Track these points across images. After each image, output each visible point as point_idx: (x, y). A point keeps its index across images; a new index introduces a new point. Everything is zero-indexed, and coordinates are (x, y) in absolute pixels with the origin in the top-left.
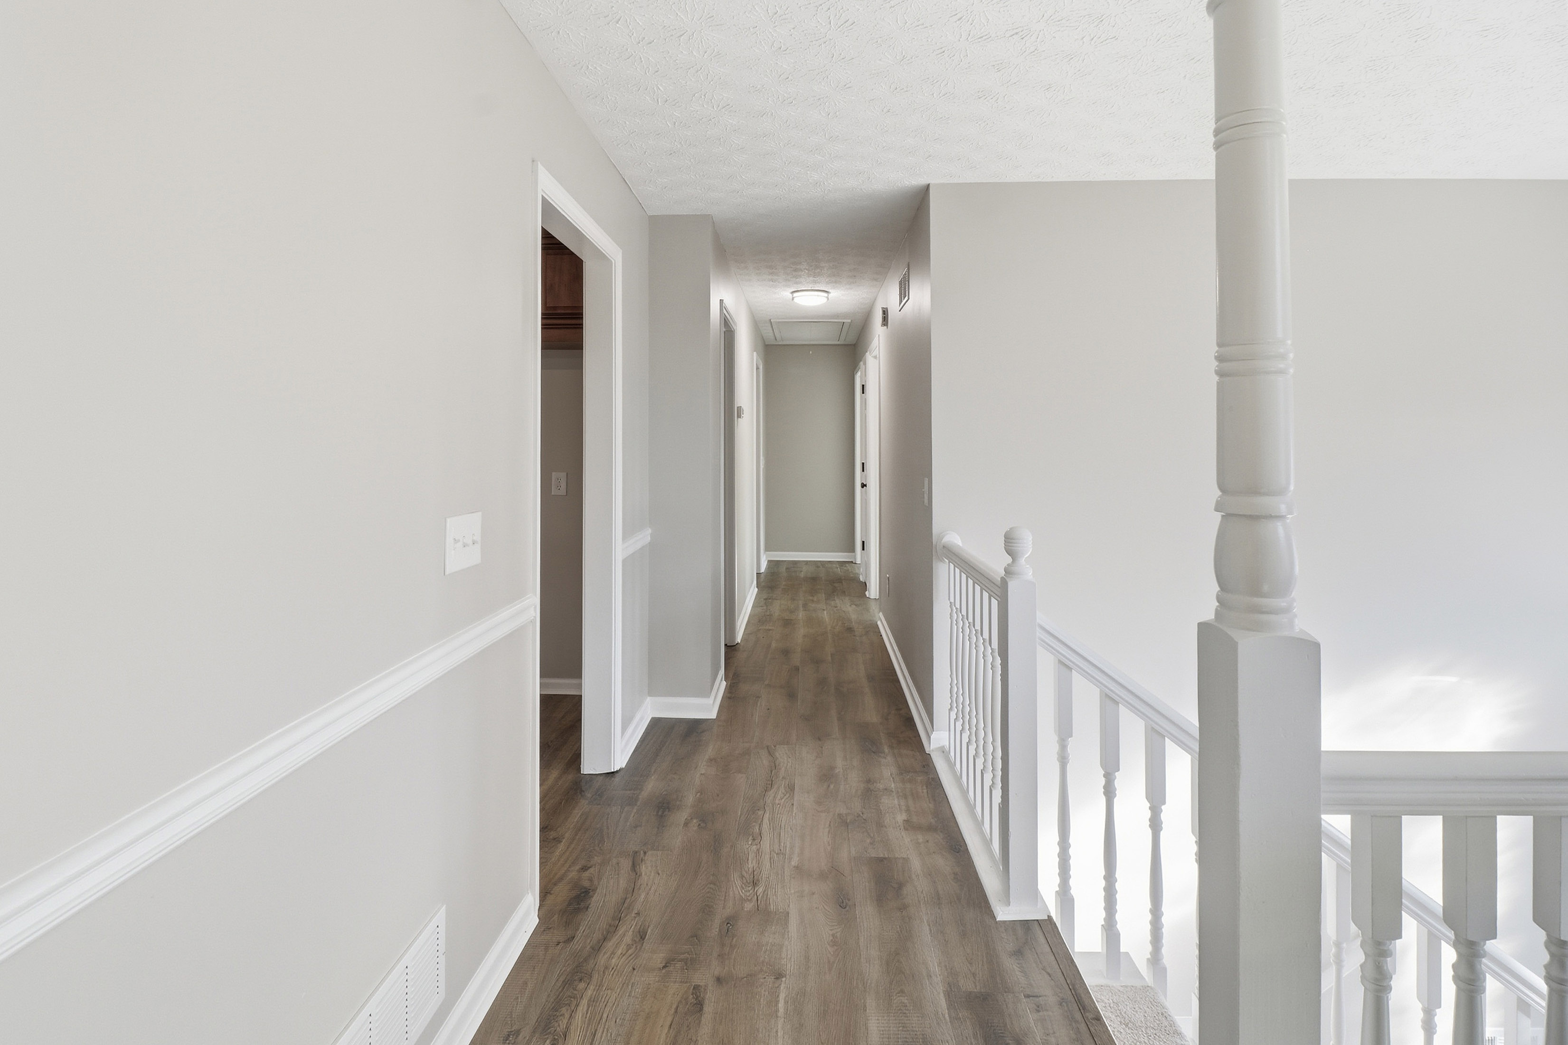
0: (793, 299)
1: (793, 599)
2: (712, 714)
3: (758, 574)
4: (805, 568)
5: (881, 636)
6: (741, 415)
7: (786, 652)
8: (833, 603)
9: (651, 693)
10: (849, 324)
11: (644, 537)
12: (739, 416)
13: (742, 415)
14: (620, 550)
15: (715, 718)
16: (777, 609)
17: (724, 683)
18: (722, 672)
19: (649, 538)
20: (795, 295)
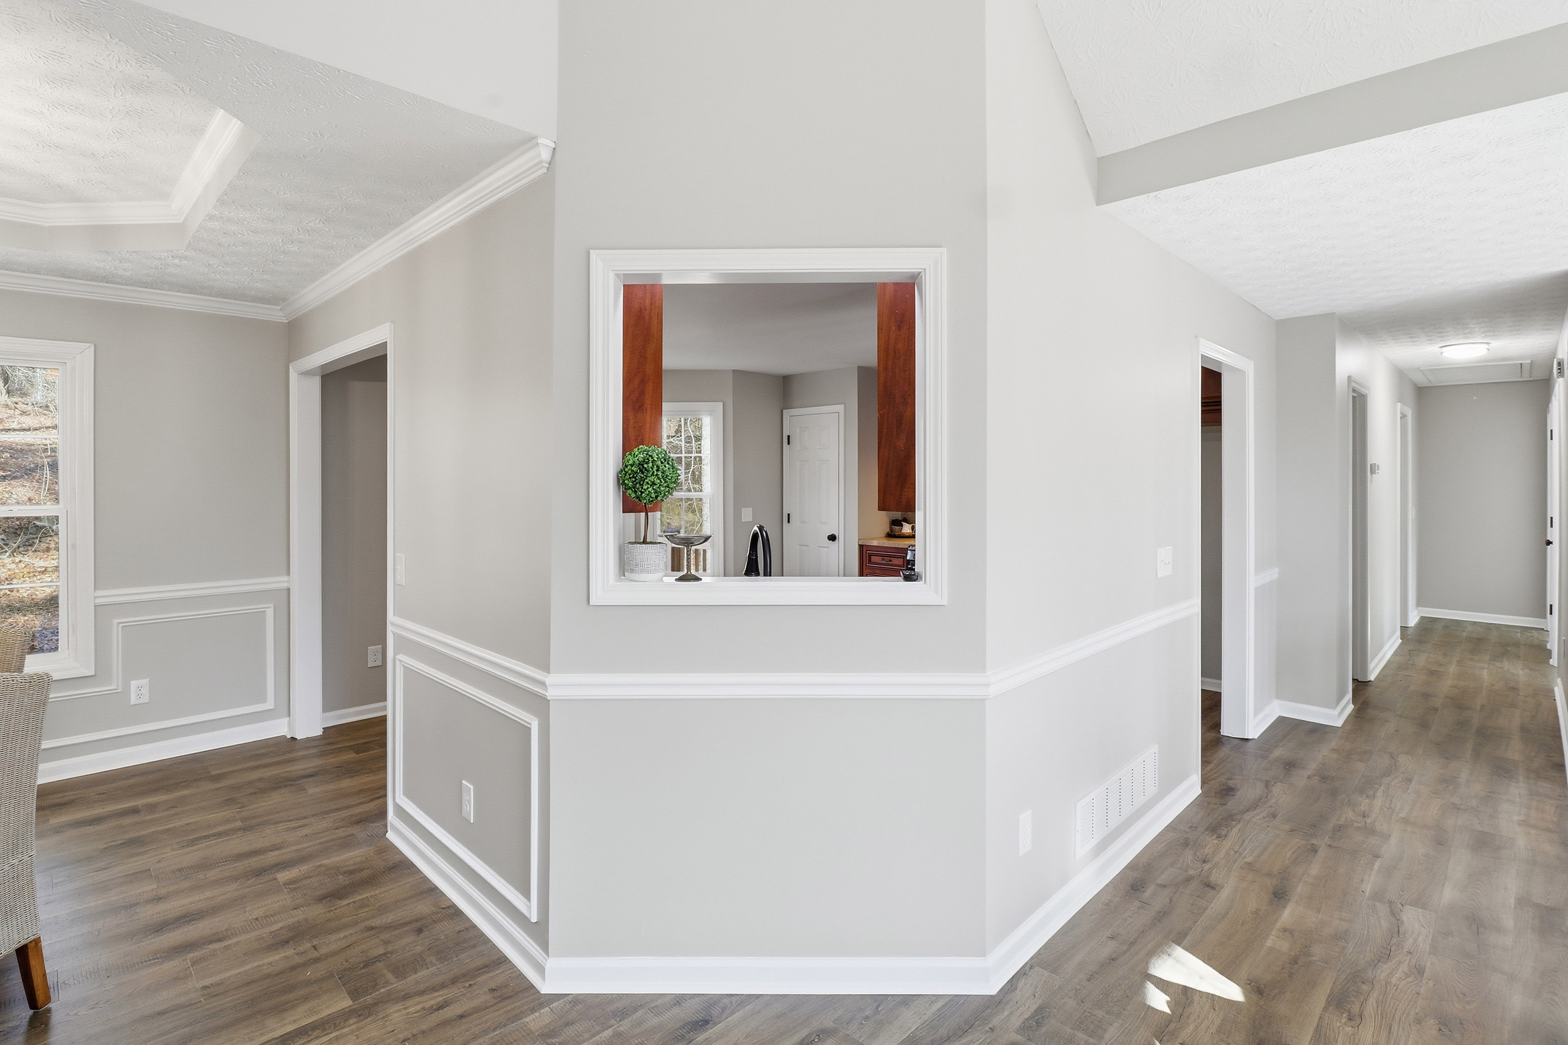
0: (1442, 353)
1: (1445, 655)
2: (1339, 723)
3: (1404, 629)
4: (1470, 628)
5: (1555, 700)
6: (1375, 471)
7: (1426, 696)
8: (1499, 664)
9: (1278, 697)
10: (1529, 365)
11: (1272, 574)
12: (1373, 472)
13: (1377, 471)
14: (1253, 581)
15: (1340, 726)
16: (1421, 660)
17: (1351, 707)
18: (1349, 696)
19: (1277, 576)
20: (1444, 349)
